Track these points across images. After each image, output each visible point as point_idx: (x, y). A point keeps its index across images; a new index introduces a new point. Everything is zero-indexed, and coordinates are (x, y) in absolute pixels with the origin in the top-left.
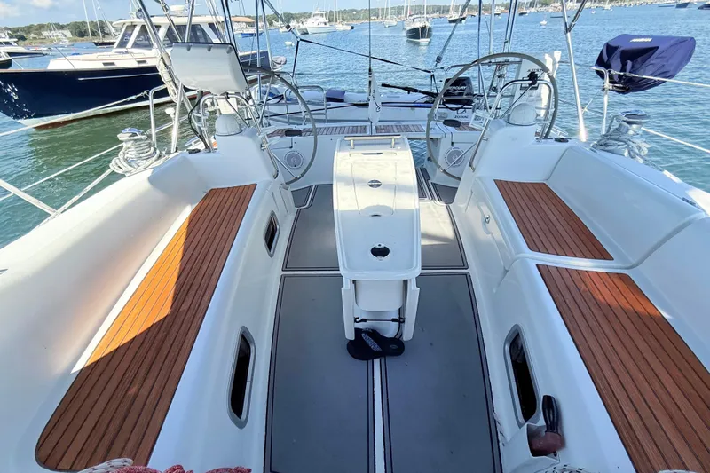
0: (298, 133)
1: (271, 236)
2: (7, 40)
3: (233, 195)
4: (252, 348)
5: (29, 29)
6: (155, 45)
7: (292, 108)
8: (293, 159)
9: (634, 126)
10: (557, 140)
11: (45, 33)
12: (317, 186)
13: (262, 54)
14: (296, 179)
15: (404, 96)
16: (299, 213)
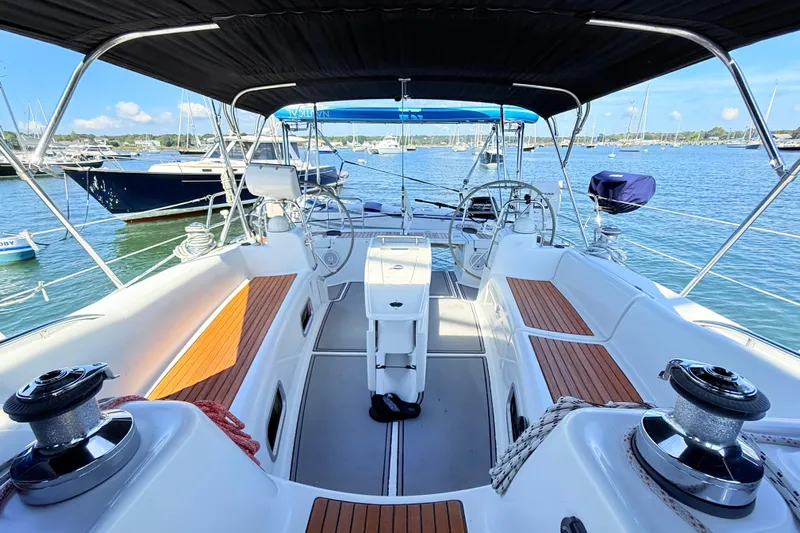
0: (338, 233)
1: (306, 318)
2: (105, 146)
3: (274, 283)
4: (284, 404)
5: (123, 138)
6: (222, 156)
7: (332, 215)
8: (330, 257)
9: (611, 237)
10: (557, 246)
11: (137, 142)
12: (350, 283)
13: (310, 171)
14: (332, 274)
15: (436, 210)
16: (331, 304)
